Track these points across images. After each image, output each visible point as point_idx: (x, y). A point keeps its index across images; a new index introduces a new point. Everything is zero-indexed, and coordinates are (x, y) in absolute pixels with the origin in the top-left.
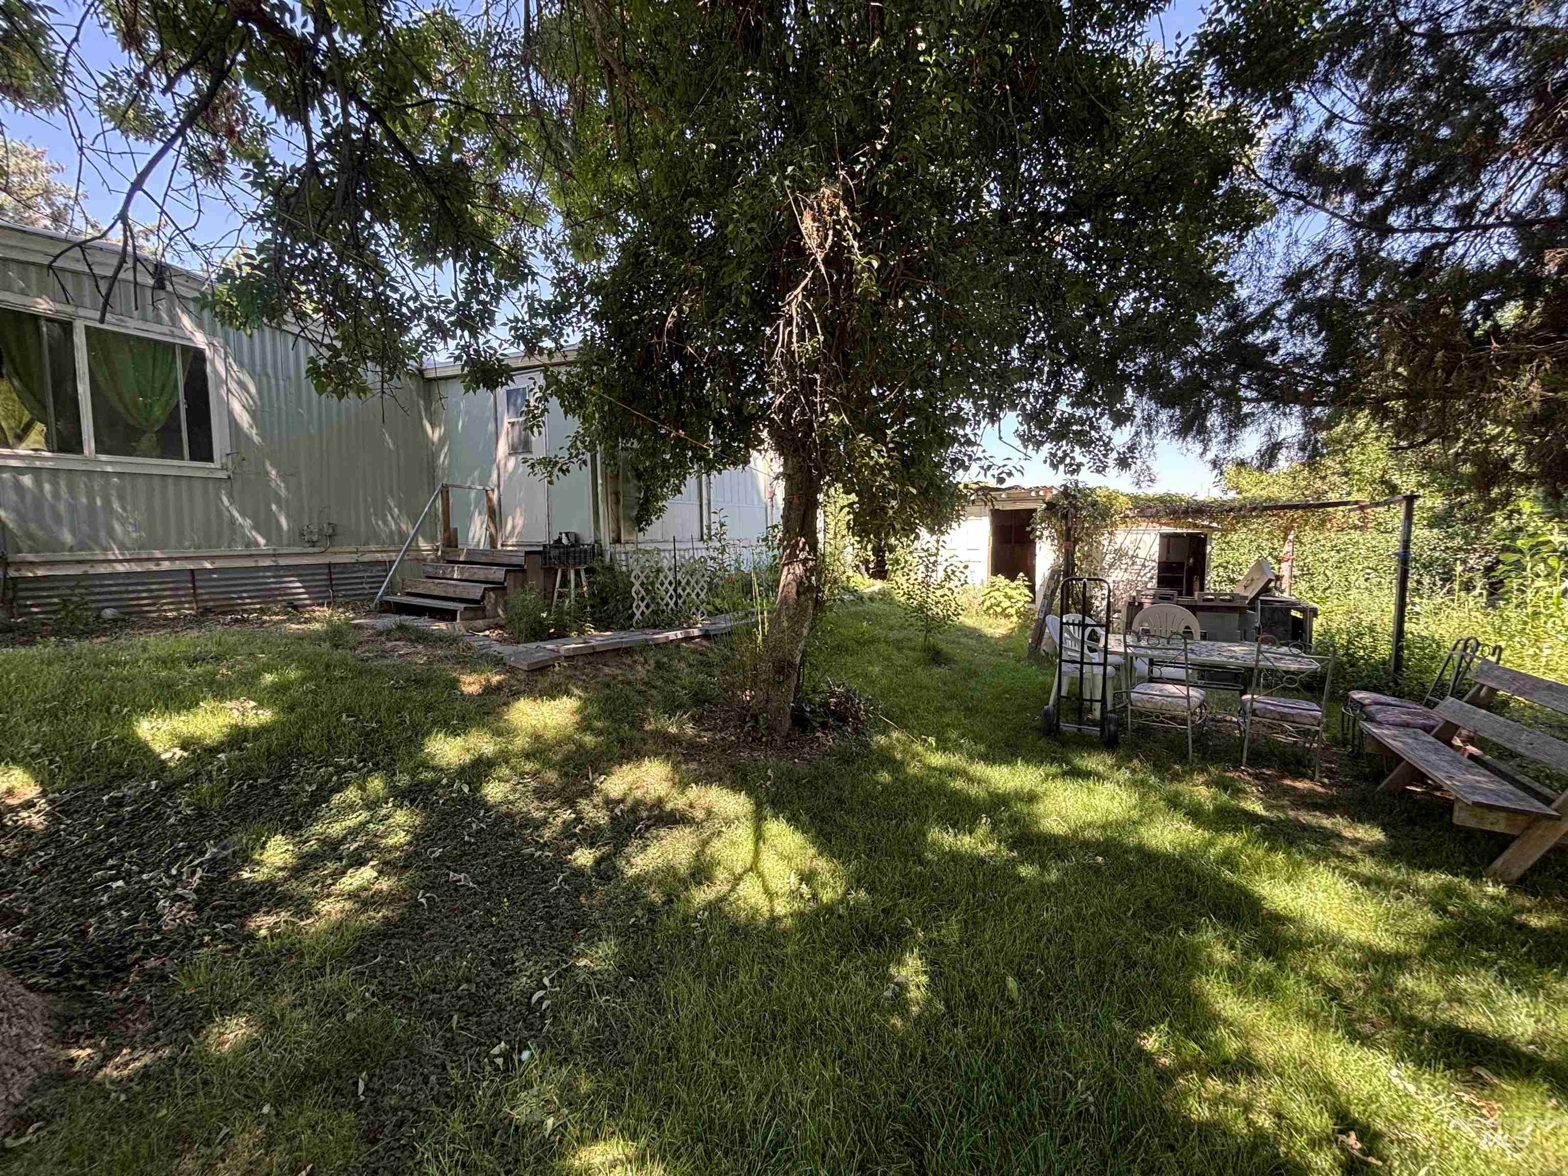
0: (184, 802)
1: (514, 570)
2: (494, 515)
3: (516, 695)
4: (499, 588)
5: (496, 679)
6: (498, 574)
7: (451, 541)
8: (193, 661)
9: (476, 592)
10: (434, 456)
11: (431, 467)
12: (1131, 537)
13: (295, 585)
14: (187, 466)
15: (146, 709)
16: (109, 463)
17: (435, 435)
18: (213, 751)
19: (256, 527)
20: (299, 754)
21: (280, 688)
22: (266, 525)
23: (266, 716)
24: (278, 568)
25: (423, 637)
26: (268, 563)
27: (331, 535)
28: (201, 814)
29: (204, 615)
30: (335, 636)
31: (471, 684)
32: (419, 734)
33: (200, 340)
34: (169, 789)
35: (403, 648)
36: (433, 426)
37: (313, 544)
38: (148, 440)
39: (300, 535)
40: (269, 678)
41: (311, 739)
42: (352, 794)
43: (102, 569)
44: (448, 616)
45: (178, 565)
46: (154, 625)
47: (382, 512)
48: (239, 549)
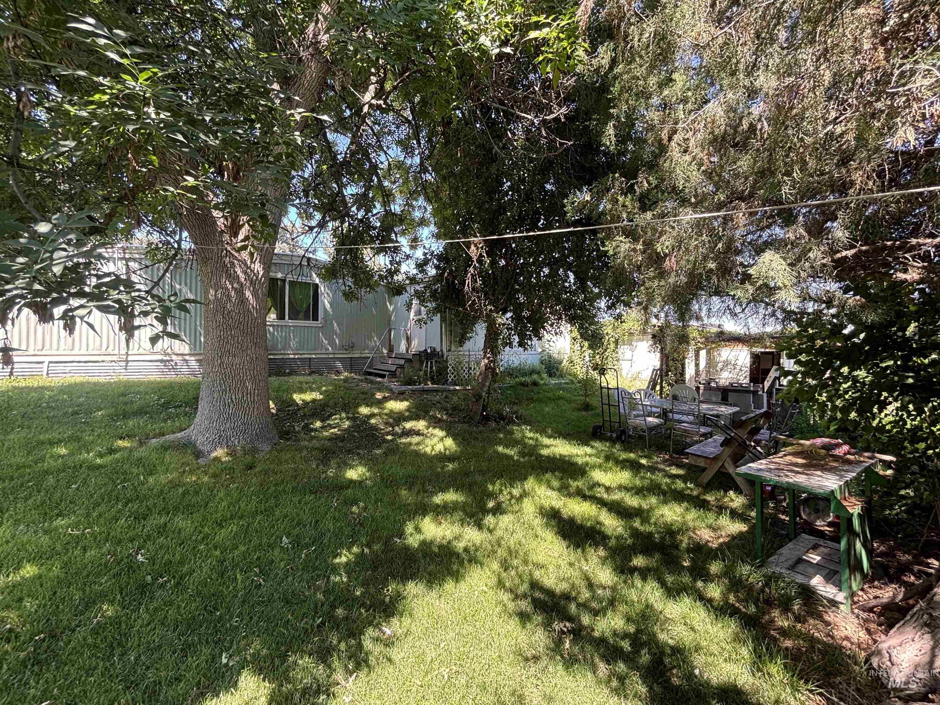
0: (301, 413)
1: (408, 361)
2: (409, 340)
3: (391, 399)
4: (402, 367)
5: (387, 395)
6: (402, 362)
7: (391, 350)
8: (306, 383)
9: (393, 368)
10: (390, 316)
11: (389, 321)
12: (733, 354)
13: (339, 364)
14: (310, 323)
15: (295, 392)
16: (291, 323)
17: (391, 308)
18: (308, 403)
19: (329, 344)
20: (328, 406)
21: (326, 391)
22: (332, 342)
23: (321, 397)
24: (334, 358)
25: (371, 382)
26: (331, 356)
27: (352, 347)
28: (305, 415)
29: (312, 373)
30: (346, 380)
31: (379, 396)
32: (358, 405)
33: (317, 281)
34: (299, 410)
35: (364, 385)
36: (391, 304)
37: (346, 350)
38: (301, 315)
39: (342, 347)
40: (324, 388)
41: (331, 403)
42: (338, 416)
43: (287, 357)
44: (383, 376)
45: (306, 356)
46: (298, 375)
47: (370, 338)
48: (323, 351)
